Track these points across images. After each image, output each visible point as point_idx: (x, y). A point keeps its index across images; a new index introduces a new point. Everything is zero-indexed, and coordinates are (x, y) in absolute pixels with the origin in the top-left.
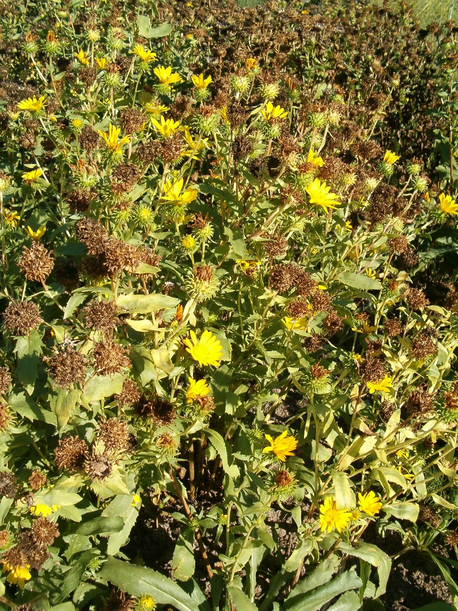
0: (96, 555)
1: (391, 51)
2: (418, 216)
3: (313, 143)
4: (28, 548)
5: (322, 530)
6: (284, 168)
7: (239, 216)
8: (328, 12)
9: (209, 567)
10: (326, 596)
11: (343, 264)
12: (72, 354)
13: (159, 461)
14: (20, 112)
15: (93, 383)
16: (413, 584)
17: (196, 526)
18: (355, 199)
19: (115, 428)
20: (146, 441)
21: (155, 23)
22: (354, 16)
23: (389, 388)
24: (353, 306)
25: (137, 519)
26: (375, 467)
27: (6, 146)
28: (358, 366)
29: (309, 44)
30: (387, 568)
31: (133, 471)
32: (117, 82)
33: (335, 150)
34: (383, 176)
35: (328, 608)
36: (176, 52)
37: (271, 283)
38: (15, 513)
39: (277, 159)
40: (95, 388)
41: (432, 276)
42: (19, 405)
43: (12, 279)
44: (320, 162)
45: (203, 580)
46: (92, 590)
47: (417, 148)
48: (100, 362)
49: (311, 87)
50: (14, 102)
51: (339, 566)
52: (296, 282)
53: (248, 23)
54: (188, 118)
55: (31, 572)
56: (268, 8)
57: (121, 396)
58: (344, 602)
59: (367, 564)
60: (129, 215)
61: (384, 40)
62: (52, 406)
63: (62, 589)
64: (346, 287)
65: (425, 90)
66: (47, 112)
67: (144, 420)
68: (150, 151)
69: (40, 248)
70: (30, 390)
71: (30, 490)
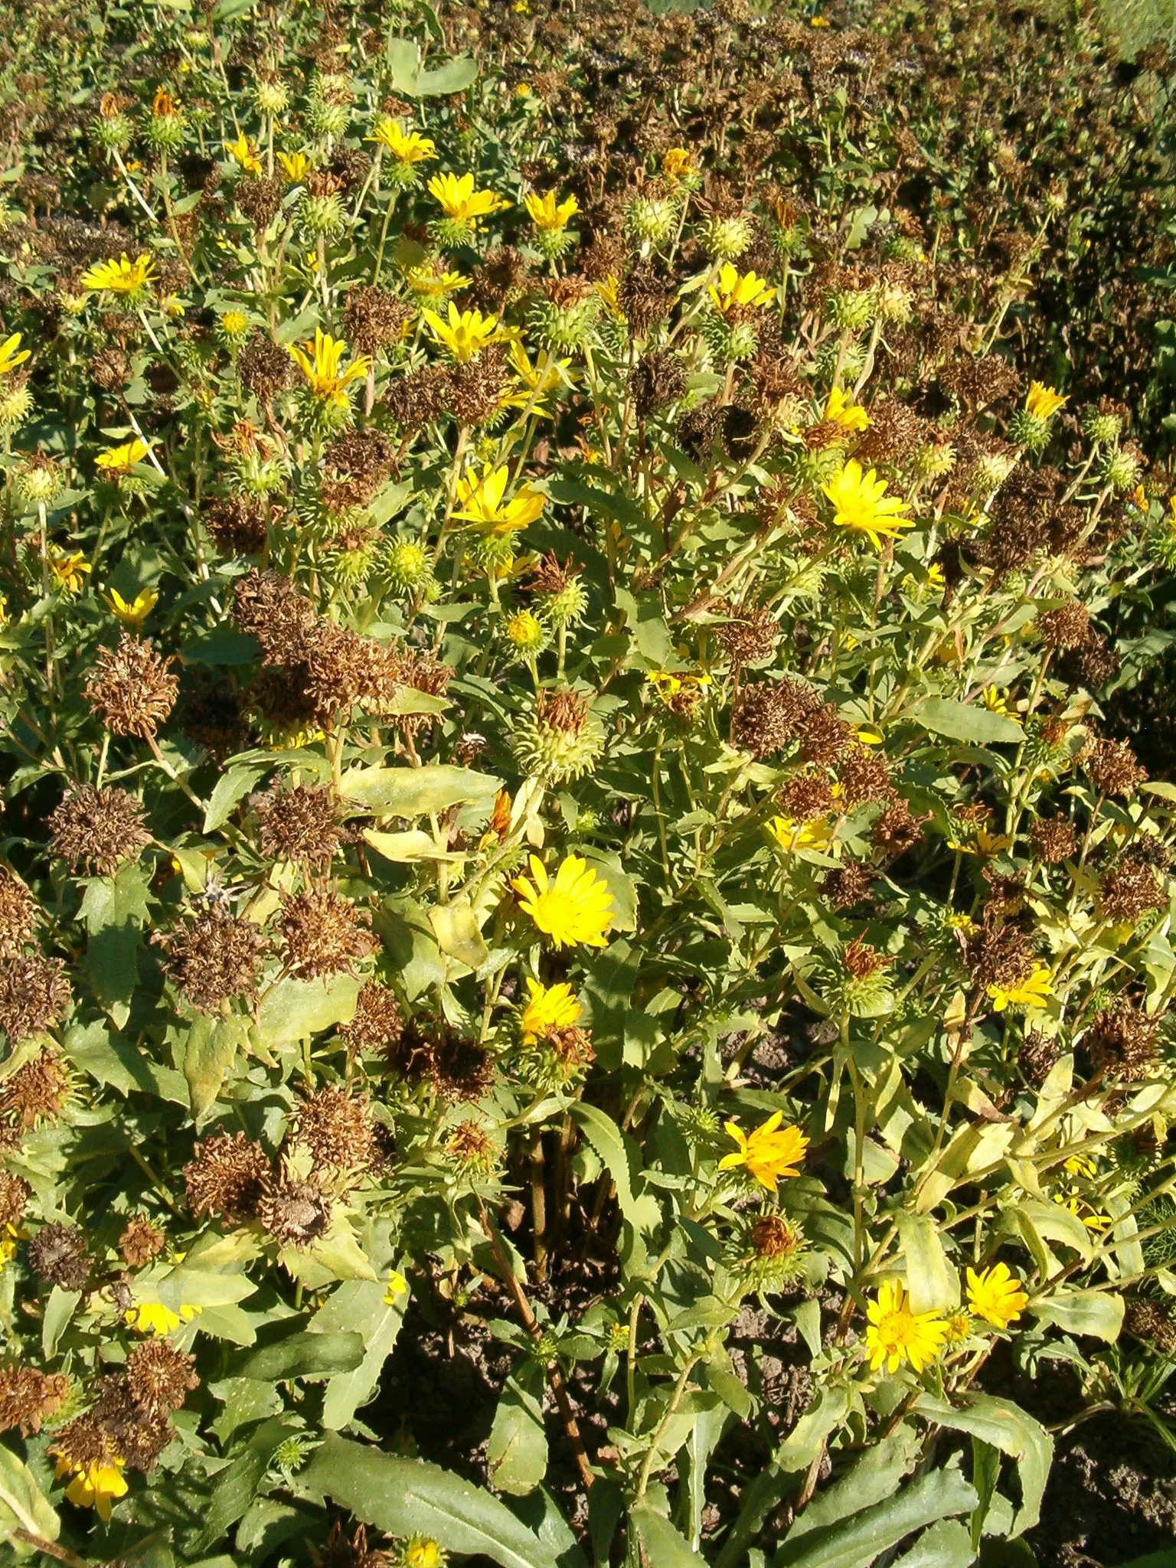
0: (294, 1430)
1: (1044, 119)
2: (1115, 548)
3: (840, 369)
4: (120, 1418)
5: (873, 1367)
6: (767, 437)
7: (653, 559)
8: (879, 20)
9: (584, 1459)
10: (886, 1533)
11: (923, 679)
12: (224, 924)
13: (451, 1192)
14: (89, 295)
15: (279, 997)
16: (1109, 1498)
17: (549, 1355)
18: (953, 510)
19: (339, 1114)
20: (420, 1140)
21: (434, 58)
22: (946, 27)
23: (1044, 996)
24: (951, 785)
25: (400, 1337)
26: (1007, 1203)
27: (56, 381)
28: (964, 943)
29: (830, 106)
30: (1042, 1462)
31: (386, 1215)
32: (334, 219)
33: (899, 381)
34: (1024, 448)
35: (891, 1562)
36: (487, 130)
37: (737, 732)
38: (85, 1326)
39: (747, 413)
40: (286, 1010)
41: (1156, 700)
42: (91, 1055)
43: (74, 724)
44: (860, 418)
45: (569, 1489)
46: (284, 1520)
47: (1113, 368)
48: (297, 945)
49: (838, 218)
50: (74, 268)
51: (917, 1457)
52: (800, 729)
53: (673, 55)
54: (519, 303)
55: (127, 1478)
56: (724, 14)
57: (353, 1027)
58: (932, 1547)
59: (990, 1449)
60: (368, 562)
61: (1024, 90)
62: (176, 1055)
63: (207, 1518)
64: (932, 737)
65: (1132, 218)
66: (158, 291)
67: (414, 1086)
68: (422, 395)
69: (141, 652)
70: (121, 1014)
71: (124, 1267)
